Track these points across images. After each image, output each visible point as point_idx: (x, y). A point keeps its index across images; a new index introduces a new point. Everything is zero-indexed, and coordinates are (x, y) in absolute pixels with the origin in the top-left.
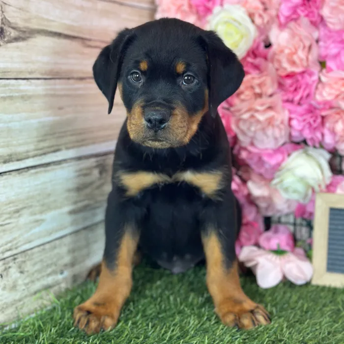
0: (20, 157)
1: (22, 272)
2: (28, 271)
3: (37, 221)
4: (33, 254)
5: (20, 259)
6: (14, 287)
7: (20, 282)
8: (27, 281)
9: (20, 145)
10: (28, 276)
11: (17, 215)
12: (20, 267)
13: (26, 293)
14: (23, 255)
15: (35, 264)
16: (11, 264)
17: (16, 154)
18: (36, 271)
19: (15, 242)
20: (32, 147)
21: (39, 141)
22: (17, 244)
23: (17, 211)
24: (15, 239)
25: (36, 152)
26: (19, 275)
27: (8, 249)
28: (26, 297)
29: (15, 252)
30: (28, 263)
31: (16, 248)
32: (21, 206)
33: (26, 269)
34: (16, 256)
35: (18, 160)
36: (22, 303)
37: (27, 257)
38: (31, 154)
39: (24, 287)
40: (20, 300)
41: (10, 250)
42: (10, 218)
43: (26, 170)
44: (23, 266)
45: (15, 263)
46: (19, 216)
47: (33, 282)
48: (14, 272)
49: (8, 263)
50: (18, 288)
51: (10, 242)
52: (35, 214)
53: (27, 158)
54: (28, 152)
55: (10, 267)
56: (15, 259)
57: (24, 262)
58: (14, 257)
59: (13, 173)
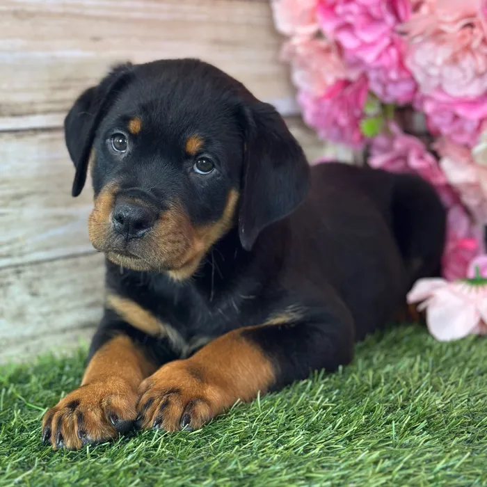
0: (17, 110)
1: (34, 294)
2: (46, 295)
3: (59, 217)
4: (55, 269)
5: (29, 273)
6: (20, 316)
7: (31, 309)
8: (45, 309)
9: (15, 91)
10: (48, 302)
11: (18, 203)
12: (30, 286)
13: (44, 327)
14: (35, 267)
15: (59, 286)
16: (12, 279)
17: (8, 105)
18: (63, 297)
19: (17, 245)
20: (40, 97)
21: (54, 89)
22: (21, 248)
23: (18, 197)
24: (16, 240)
25: (50, 106)
26: (28, 298)
27: (5, 254)
28: (45, 334)
29: (17, 260)
30: (46, 282)
31: (21, 255)
32: (24, 190)
33: (42, 291)
34: (20, 268)
35: (14, 115)
36: (36, 342)
37: (44, 273)
38: (40, 107)
39: (39, 318)
40: (33, 337)
41: (8, 256)
42: (5, 206)
43: (31, 133)
44: (36, 284)
45: (19, 278)
46: (23, 205)
47: (58, 312)
48: (18, 293)
49: (6, 276)
50: (28, 317)
51: (9, 243)
52: (55, 206)
53: (34, 113)
54: (32, 103)
55: (9, 284)
56: (18, 272)
57: (38, 279)
58: (18, 270)
59: (6, 136)
